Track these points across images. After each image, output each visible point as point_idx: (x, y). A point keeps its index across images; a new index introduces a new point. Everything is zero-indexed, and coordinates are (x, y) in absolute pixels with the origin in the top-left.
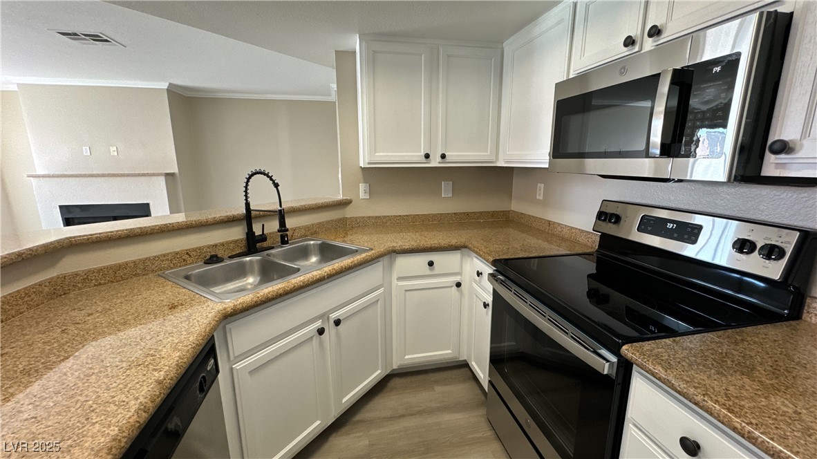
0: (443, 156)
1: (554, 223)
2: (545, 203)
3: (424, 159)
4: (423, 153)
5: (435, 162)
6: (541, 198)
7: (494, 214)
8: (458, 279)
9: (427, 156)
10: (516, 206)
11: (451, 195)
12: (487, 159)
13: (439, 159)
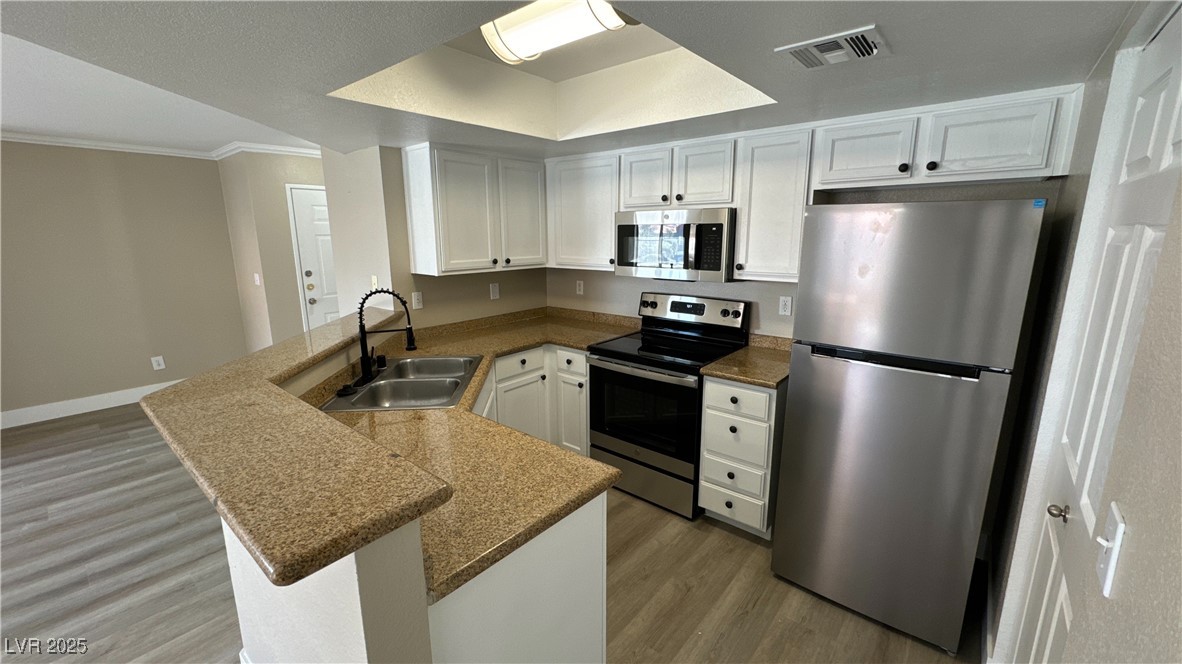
0: (508, 261)
1: (599, 314)
2: (585, 298)
3: (491, 265)
4: (491, 259)
5: (499, 268)
6: (582, 293)
7: (534, 312)
8: (541, 373)
9: (495, 262)
10: (552, 302)
11: (498, 297)
12: (538, 261)
13: (504, 264)
